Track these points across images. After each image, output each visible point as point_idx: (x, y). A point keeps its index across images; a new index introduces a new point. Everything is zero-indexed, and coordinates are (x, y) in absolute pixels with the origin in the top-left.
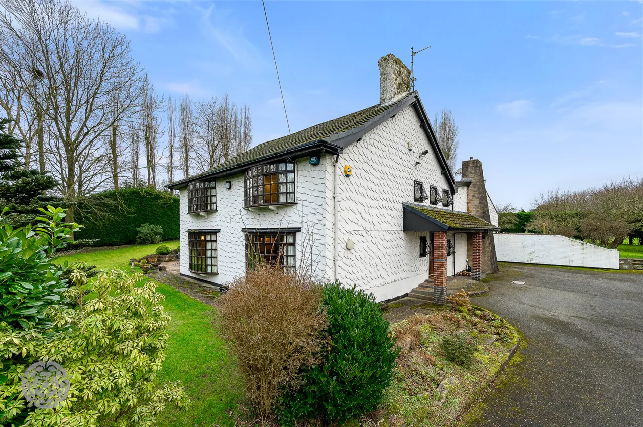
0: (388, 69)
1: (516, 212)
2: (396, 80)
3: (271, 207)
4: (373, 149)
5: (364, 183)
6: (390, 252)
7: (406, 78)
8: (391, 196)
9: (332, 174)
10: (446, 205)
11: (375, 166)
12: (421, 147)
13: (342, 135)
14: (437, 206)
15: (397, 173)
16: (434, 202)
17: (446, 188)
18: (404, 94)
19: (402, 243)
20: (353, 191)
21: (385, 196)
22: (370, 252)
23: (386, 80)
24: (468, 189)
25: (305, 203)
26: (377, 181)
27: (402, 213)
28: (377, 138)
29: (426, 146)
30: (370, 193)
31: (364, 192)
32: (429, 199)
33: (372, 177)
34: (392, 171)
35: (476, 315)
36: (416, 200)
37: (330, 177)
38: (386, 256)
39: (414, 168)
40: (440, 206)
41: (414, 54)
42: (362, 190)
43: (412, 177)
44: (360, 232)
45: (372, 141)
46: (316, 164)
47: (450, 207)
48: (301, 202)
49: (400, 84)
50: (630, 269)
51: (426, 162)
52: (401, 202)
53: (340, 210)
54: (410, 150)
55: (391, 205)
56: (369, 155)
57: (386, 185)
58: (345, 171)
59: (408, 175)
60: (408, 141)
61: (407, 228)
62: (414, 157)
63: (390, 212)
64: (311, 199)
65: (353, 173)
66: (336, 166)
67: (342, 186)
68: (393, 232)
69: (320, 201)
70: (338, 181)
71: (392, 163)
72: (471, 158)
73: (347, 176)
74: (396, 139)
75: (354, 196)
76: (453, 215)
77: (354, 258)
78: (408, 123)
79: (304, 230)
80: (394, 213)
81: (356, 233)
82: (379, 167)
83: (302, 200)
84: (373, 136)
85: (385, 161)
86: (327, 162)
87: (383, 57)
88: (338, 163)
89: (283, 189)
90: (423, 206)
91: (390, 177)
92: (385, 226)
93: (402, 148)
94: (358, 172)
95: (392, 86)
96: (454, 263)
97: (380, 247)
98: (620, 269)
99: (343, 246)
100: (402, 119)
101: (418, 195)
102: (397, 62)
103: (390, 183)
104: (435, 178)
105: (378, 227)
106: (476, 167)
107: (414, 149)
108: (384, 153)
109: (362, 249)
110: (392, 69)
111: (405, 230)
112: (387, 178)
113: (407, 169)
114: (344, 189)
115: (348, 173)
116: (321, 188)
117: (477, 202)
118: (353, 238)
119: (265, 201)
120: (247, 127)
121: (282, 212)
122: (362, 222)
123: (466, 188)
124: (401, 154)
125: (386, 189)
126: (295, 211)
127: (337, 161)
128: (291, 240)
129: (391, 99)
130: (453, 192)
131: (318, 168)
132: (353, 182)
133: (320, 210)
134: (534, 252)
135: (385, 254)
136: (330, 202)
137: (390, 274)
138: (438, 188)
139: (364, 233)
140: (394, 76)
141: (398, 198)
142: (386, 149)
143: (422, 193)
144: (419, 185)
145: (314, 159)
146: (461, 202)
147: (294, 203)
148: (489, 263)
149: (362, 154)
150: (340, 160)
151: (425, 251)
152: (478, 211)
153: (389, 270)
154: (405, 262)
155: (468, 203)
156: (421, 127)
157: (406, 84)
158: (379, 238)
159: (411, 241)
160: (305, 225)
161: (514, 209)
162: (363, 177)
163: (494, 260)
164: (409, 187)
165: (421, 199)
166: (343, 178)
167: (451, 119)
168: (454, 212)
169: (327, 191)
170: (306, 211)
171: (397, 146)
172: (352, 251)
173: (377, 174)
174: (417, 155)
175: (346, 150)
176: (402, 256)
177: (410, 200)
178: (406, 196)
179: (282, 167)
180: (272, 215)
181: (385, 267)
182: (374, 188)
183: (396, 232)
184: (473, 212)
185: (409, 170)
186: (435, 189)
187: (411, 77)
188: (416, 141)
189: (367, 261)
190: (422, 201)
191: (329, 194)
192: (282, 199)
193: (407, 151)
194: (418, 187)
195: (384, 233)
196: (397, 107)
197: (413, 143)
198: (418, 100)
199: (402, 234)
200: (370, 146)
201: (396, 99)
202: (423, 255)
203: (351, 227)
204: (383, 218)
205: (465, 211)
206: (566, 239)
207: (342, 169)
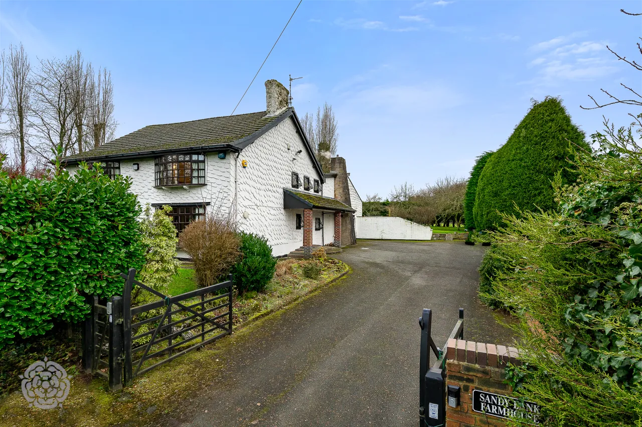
0: (272, 90)
1: (382, 201)
2: (278, 98)
3: (184, 187)
4: (261, 148)
5: (256, 173)
6: (274, 222)
7: (285, 97)
8: (275, 183)
9: (234, 166)
10: (317, 191)
11: (263, 161)
12: (297, 147)
13: (241, 140)
14: (309, 192)
15: (279, 166)
16: (307, 189)
17: (317, 178)
18: (284, 109)
19: (283, 217)
20: (248, 178)
21: (270, 182)
22: (259, 221)
23: (271, 97)
24: (335, 180)
25: (213, 185)
26: (264, 172)
27: (283, 195)
28: (264, 141)
29: (301, 147)
30: (260, 180)
31: (256, 179)
32: (303, 186)
33: (260, 168)
34: (275, 164)
35: (329, 262)
36: (293, 186)
37: (233, 168)
38: (271, 225)
39: (291, 163)
40: (312, 192)
41: (291, 80)
42: (254, 178)
43: (290, 169)
44: (253, 207)
45: (261, 143)
46: (224, 158)
47: (320, 193)
48: (210, 184)
49: (281, 101)
50: (437, 239)
51: (301, 159)
52: (282, 187)
53: (239, 191)
54: (289, 149)
55: (275, 189)
56: (259, 153)
57: (271, 174)
58: (243, 164)
59: (287, 168)
60: (287, 143)
61: (286, 207)
62: (292, 155)
63: (273, 194)
64: (220, 182)
65: (248, 165)
66: (237, 161)
67: (241, 174)
68: (276, 209)
69: (226, 184)
70: (238, 171)
71: (276, 159)
72: (338, 156)
73: (244, 167)
74: (278, 142)
75: (249, 182)
76: (321, 199)
77: (248, 225)
78: (287, 130)
79: (212, 204)
80: (277, 195)
81: (250, 207)
82: (267, 162)
83: (211, 183)
84: (261, 139)
85: (270, 157)
86: (231, 158)
87: (268, 81)
88: (238, 159)
89: (195, 174)
90: (298, 191)
91: (274, 168)
92: (270, 204)
93: (282, 148)
94: (252, 165)
95: (275, 103)
96: (323, 236)
97: (267, 218)
98: (431, 240)
99: (242, 215)
100: (283, 127)
101: (295, 183)
102: (279, 85)
103: (274, 173)
104: (308, 170)
105: (265, 204)
106: (340, 163)
107: (291, 148)
108: (270, 152)
109: (254, 219)
110: (275, 90)
111: (285, 208)
112: (271, 169)
113: (286, 163)
114: (242, 177)
115: (245, 166)
116: (227, 175)
117: (341, 191)
118: (249, 211)
119: (179, 182)
120: (107, 92)
121: (194, 191)
122: (254, 200)
123: (333, 179)
124: (282, 152)
125: (271, 177)
126: (205, 190)
127: (237, 157)
128: (201, 211)
129: (274, 112)
130: (322, 182)
131: (224, 161)
132: (248, 172)
133: (226, 190)
134: (383, 230)
135: (270, 224)
136: (233, 185)
137: (274, 239)
138: (310, 179)
139: (255, 207)
140: (276, 96)
141: (280, 185)
142: (271, 149)
143: (297, 182)
144: (295, 175)
145: (221, 155)
146: (329, 190)
147: (205, 185)
148: (349, 237)
149: (254, 152)
150: (240, 156)
151: (300, 225)
152: (342, 197)
153: (273, 236)
154: (285, 231)
155: (335, 191)
156: (296, 132)
157: (285, 100)
158: (266, 212)
159: (289, 216)
160: (214, 200)
161: (379, 199)
162: (255, 169)
163: (352, 235)
164: (288, 177)
165: (297, 186)
166: (241, 168)
167: (332, 114)
168: (323, 197)
169: (231, 177)
170: (214, 190)
171: (279, 147)
172: (248, 219)
173: (265, 167)
174: (294, 153)
175: (244, 150)
176: (283, 227)
177: (289, 186)
178: (285, 183)
179: (195, 157)
180: (184, 193)
181: (270, 233)
182: (263, 176)
183: (278, 209)
184: (339, 199)
185: (288, 164)
186: (308, 179)
187: (289, 95)
188: (293, 143)
189: (258, 228)
190: (298, 188)
191: (233, 180)
192: (195, 181)
193: (287, 150)
194: (295, 177)
195: (270, 208)
196: (279, 119)
197: (291, 145)
198: (294, 114)
199: (283, 211)
200: (259, 147)
201: (278, 113)
202: (298, 227)
203: (247, 203)
204: (269, 198)
205: (333, 197)
206: (402, 220)
207: (241, 163)
